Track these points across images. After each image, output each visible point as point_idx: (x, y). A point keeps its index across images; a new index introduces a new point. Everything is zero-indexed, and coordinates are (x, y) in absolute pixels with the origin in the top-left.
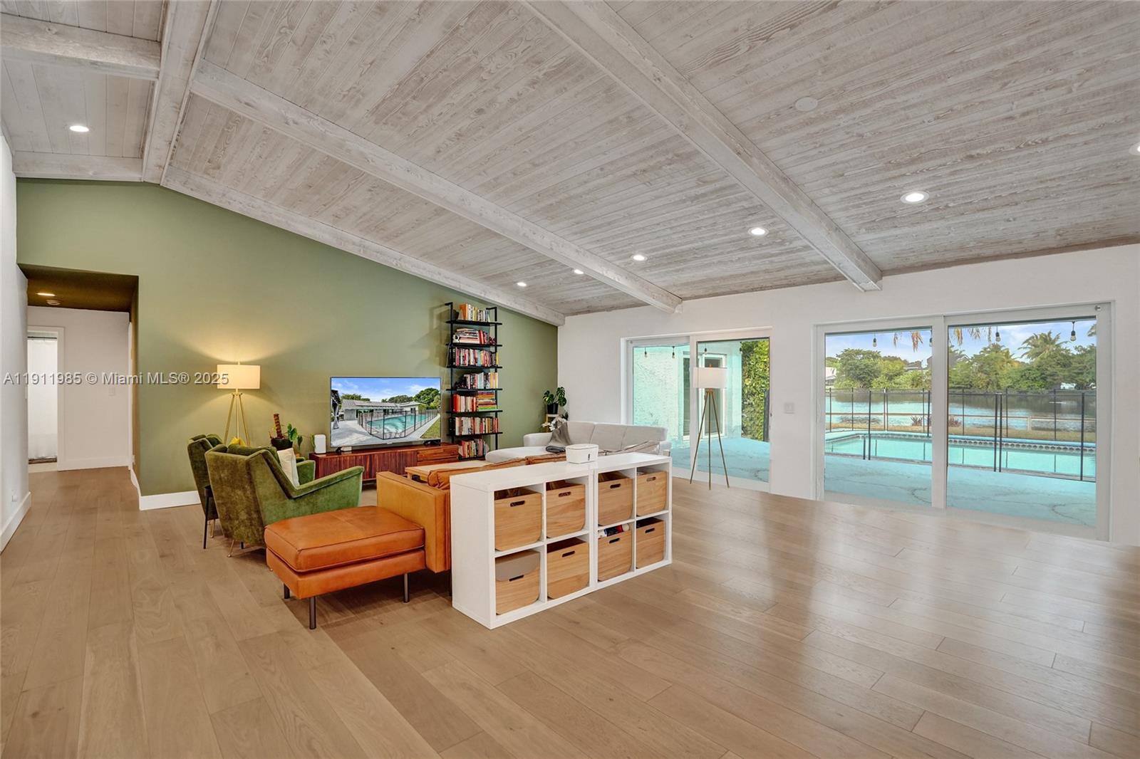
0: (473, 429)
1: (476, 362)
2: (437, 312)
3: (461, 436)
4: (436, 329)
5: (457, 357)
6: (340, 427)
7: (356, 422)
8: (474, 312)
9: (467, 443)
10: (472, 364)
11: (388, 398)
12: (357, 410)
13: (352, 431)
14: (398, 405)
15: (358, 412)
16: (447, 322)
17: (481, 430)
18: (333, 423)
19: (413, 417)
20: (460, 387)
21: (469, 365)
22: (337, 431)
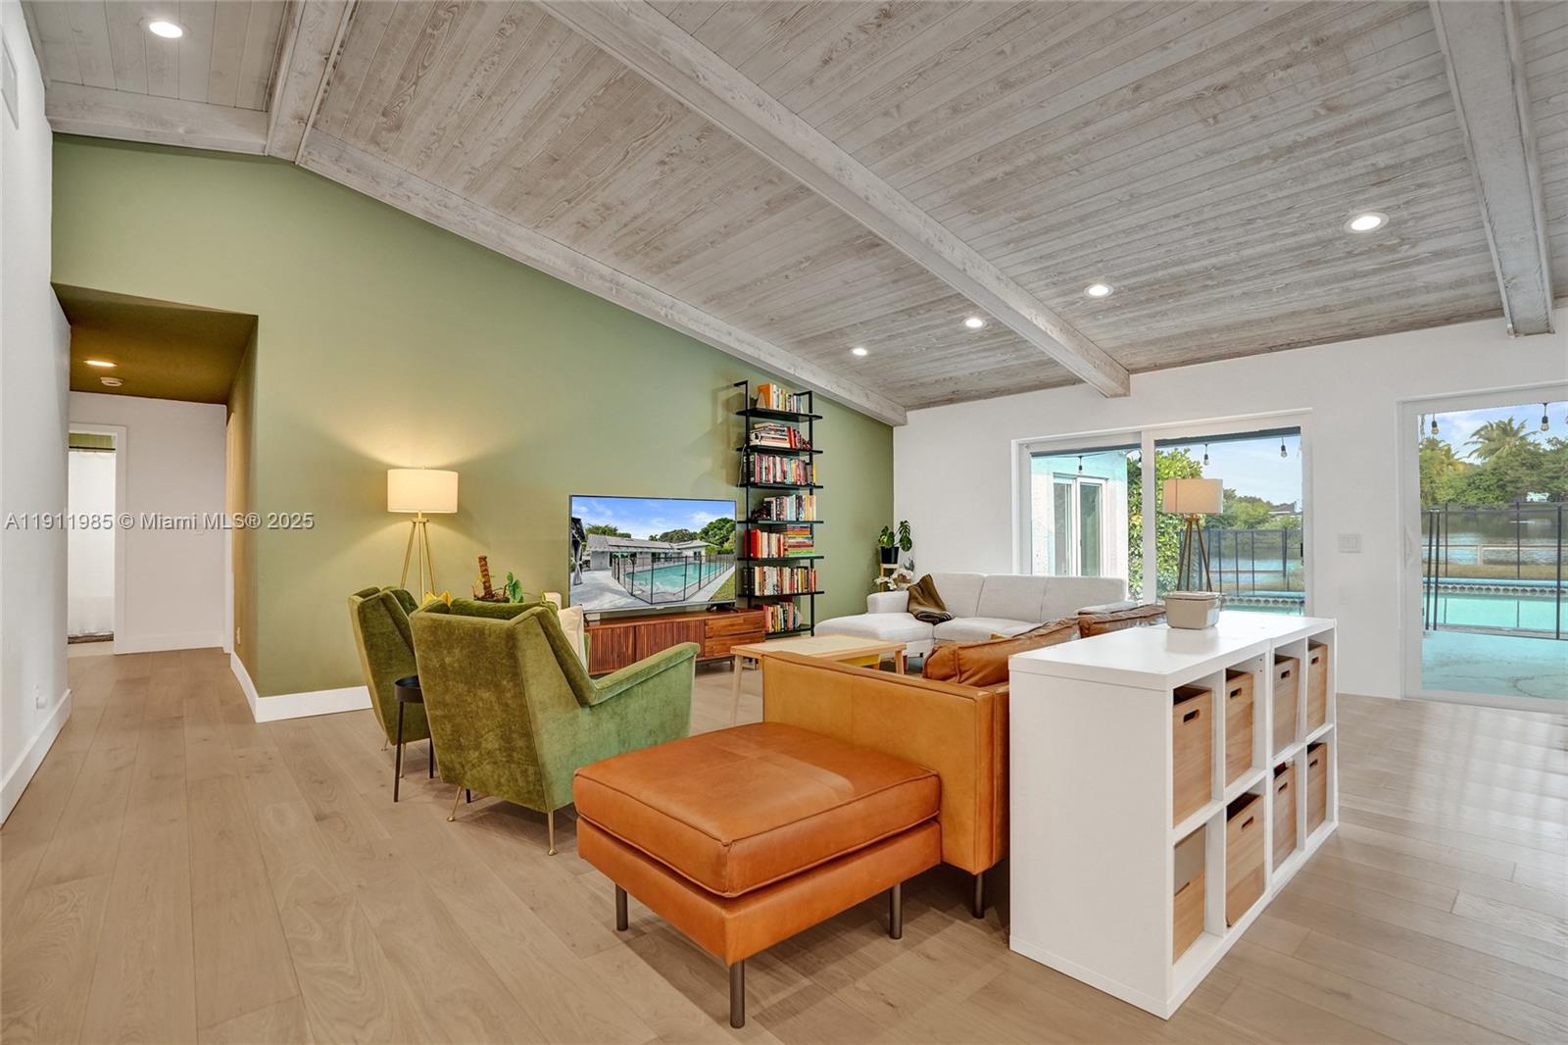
0: (779, 585)
1: (785, 478)
2: (723, 396)
3: (763, 598)
4: (722, 423)
5: (757, 469)
6: (584, 582)
7: (609, 573)
8: (781, 396)
9: (771, 609)
10: (778, 480)
11: (659, 533)
12: (611, 553)
13: (603, 589)
14: (675, 545)
15: (613, 557)
16: (738, 413)
17: (791, 587)
18: (573, 575)
19: (698, 567)
20: (759, 517)
21: (775, 482)
22: (579, 588)
